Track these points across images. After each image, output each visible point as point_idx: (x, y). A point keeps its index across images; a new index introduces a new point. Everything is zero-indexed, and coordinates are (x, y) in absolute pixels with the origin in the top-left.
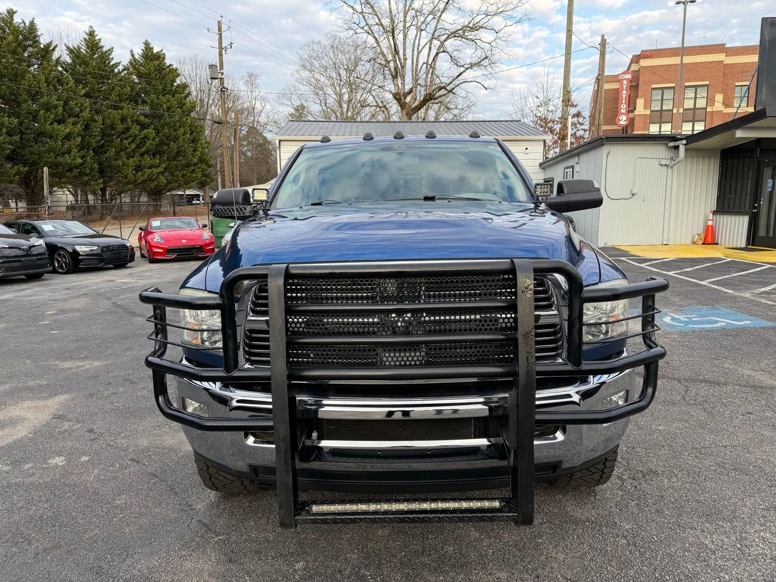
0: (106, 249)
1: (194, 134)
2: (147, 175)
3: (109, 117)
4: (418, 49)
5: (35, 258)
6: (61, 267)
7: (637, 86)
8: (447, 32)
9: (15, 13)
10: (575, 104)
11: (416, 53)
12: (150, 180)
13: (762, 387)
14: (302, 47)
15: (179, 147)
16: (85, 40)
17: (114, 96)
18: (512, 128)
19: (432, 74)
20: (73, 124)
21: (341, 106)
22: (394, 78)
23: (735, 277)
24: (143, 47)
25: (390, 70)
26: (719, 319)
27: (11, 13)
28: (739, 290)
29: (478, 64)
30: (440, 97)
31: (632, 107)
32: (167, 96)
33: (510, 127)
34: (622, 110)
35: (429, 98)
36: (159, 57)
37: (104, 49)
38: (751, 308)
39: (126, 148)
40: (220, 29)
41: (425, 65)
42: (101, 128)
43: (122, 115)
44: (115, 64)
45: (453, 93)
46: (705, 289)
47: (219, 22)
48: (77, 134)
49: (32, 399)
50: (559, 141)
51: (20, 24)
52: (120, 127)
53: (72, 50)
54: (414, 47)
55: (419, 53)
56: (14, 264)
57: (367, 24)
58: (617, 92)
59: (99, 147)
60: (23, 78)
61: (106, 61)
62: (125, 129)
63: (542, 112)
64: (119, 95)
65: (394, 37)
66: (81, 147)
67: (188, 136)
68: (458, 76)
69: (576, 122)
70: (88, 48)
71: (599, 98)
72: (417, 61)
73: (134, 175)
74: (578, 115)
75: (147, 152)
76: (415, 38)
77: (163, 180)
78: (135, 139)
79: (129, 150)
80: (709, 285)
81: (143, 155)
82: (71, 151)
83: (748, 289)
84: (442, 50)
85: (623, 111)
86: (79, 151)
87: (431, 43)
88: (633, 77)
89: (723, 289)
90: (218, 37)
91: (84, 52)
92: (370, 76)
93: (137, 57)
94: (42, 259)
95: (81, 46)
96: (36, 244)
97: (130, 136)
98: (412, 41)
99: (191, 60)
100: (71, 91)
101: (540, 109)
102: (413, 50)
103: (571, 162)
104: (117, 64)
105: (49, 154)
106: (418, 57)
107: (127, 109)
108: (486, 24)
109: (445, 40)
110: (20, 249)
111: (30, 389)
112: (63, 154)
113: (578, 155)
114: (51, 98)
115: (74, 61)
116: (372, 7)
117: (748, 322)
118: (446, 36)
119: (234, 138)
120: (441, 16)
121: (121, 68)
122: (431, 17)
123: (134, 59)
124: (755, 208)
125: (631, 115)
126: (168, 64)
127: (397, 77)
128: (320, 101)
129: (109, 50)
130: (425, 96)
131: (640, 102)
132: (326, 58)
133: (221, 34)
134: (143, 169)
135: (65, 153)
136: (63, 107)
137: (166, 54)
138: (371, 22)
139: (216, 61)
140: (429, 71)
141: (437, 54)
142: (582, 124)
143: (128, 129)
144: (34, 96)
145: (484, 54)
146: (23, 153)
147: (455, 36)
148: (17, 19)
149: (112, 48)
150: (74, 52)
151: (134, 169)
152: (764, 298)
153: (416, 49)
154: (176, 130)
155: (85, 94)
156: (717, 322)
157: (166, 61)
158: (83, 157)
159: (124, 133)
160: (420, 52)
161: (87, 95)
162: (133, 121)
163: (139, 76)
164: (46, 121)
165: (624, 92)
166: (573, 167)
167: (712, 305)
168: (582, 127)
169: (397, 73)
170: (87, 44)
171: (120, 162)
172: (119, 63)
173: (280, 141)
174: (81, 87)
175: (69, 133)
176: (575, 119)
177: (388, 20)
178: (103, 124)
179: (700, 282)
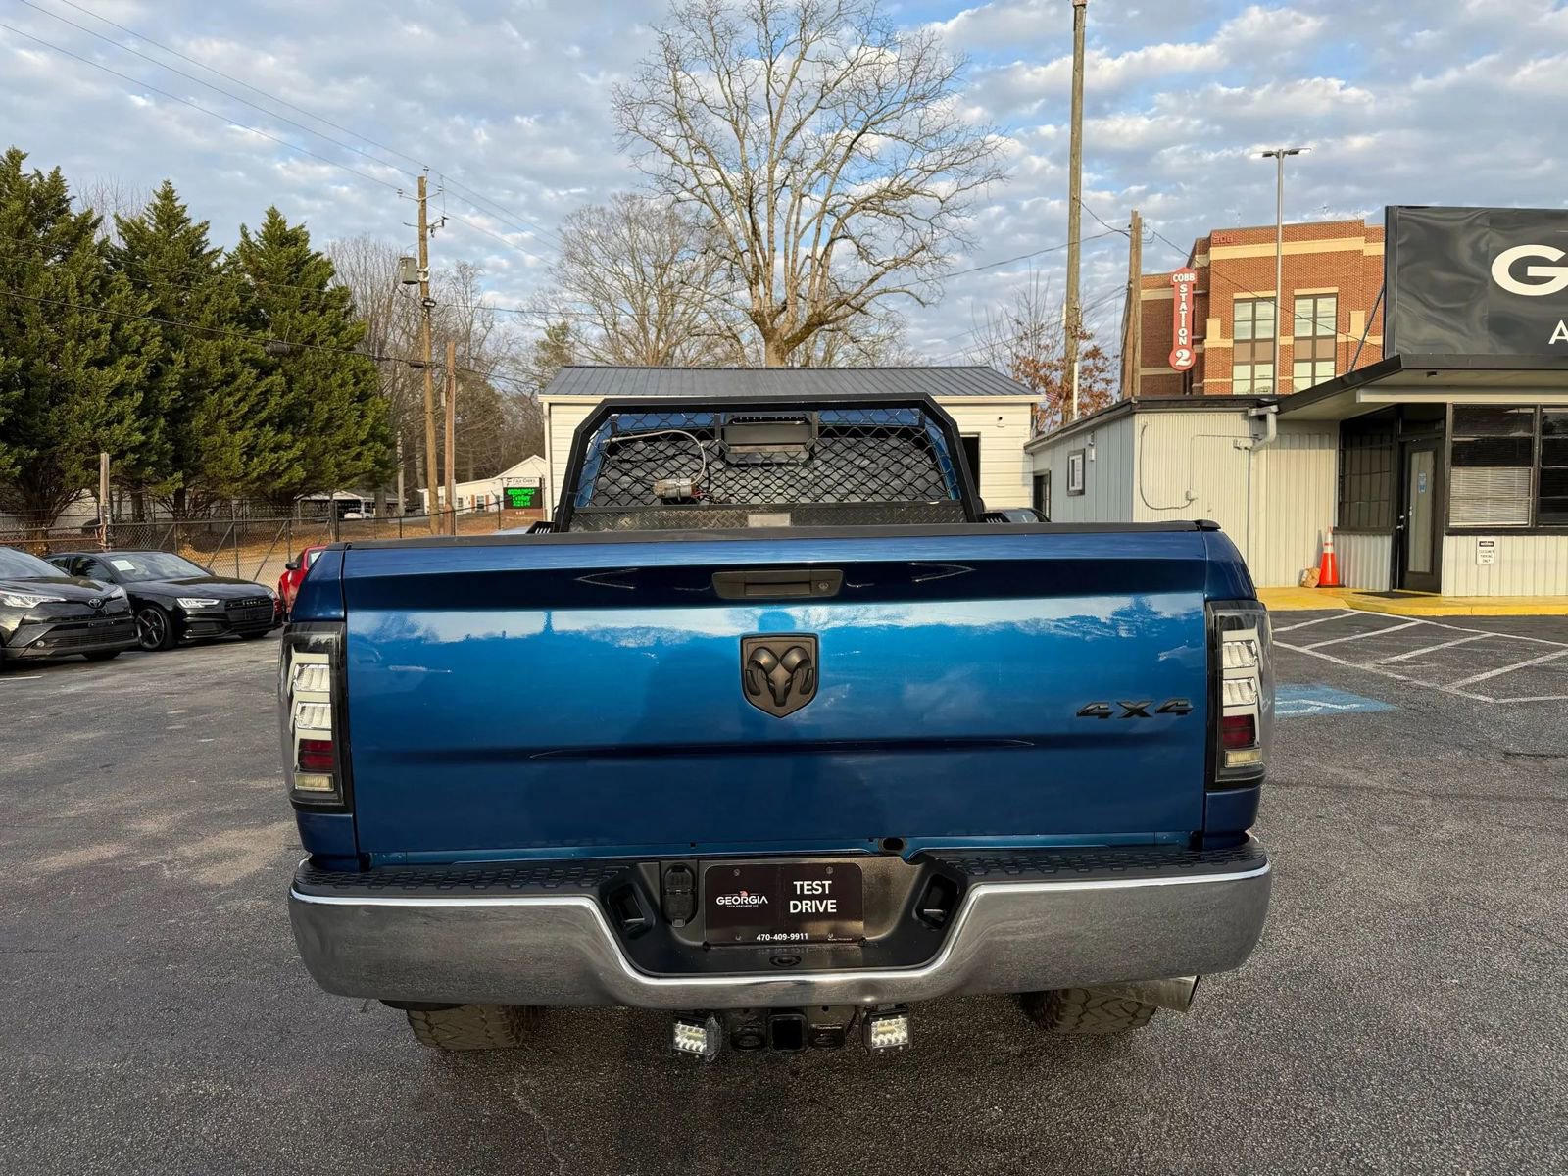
0: (233, 603)
1: (362, 384)
2: (269, 464)
3: (198, 354)
4: (796, 230)
5: (111, 621)
6: (150, 639)
7: (1206, 296)
8: (850, 200)
9: (23, 157)
10: (1088, 333)
11: (791, 238)
12: (275, 474)
13: (1348, 788)
14: (568, 219)
15: (331, 410)
16: (156, 207)
17: (208, 315)
18: (973, 380)
19: (823, 277)
20: (129, 367)
21: (643, 328)
22: (751, 283)
23: (1357, 640)
24: (265, 219)
25: (744, 269)
26: (1312, 702)
27: (15, 157)
28: (1357, 660)
29: (907, 261)
30: (837, 319)
31: (1199, 333)
32: (310, 312)
33: (968, 378)
34: (1181, 339)
35: (816, 323)
36: (296, 239)
37: (193, 224)
38: (1365, 685)
39: (230, 412)
40: (422, 192)
41: (809, 260)
42: (182, 375)
43: (224, 350)
44: (211, 253)
45: (862, 311)
46: (1302, 658)
47: (421, 179)
48: (136, 386)
49: (240, 828)
50: (1061, 403)
51: (32, 178)
52: (219, 373)
53: (128, 226)
54: (787, 227)
55: (798, 238)
56: (75, 632)
57: (700, 184)
58: (1168, 307)
59: (175, 409)
60: (35, 280)
61: (194, 247)
62: (229, 375)
63: (1027, 349)
64: (218, 311)
65: (751, 209)
66: (143, 411)
67: (350, 388)
68: (872, 281)
69: (1092, 367)
70: (161, 222)
71: (1131, 324)
72: (795, 253)
73: (245, 464)
74: (1094, 353)
75: (269, 420)
76: (791, 210)
77: (299, 473)
78: (247, 395)
79: (234, 417)
80: (1312, 653)
81: (262, 424)
82: (124, 418)
83: (1373, 657)
84: (840, 233)
85: (1183, 341)
86: (138, 419)
87: (820, 221)
88: (1199, 279)
89: (1333, 659)
90: (418, 206)
91: (152, 229)
92: (702, 274)
93: (253, 238)
94: (122, 622)
95: (146, 218)
96: (113, 595)
97: (238, 390)
98: (785, 216)
99: (356, 242)
100: (126, 303)
101: (1025, 343)
102: (787, 233)
103: (1081, 443)
104: (214, 253)
105: (82, 424)
106: (796, 246)
107: (233, 337)
108: (922, 186)
109: (847, 215)
110: (86, 603)
111: (228, 816)
112: (109, 424)
113: (1092, 430)
114: (87, 317)
115: (131, 247)
116: (709, 153)
117: (1355, 705)
118: (848, 206)
119: (447, 394)
120: (838, 171)
121: (222, 259)
122: (819, 172)
123: (249, 243)
124: (1401, 522)
125: (1197, 349)
126: (313, 252)
127: (757, 283)
128: (604, 320)
129: (200, 227)
130: (811, 318)
131: (1213, 325)
132: (615, 239)
133: (424, 201)
134: (261, 451)
135: (112, 423)
136: (112, 334)
137: (310, 233)
138: (705, 179)
139: (413, 251)
140: (817, 271)
141: (832, 241)
142: (1103, 370)
143: (234, 377)
144: (55, 313)
145: (918, 242)
146: (29, 422)
147: (864, 208)
148: (26, 169)
149: (207, 223)
150: (132, 231)
151: (245, 453)
152: (1393, 671)
153: (792, 231)
154: (327, 377)
155: (153, 309)
156: (1308, 706)
157: (308, 246)
158: (145, 431)
159: (228, 384)
160: (800, 237)
161: (155, 312)
162: (244, 361)
163: (258, 274)
164: (76, 361)
165: (1183, 306)
166: (1084, 453)
167: (1308, 682)
168: (1103, 376)
169: (757, 275)
170: (158, 216)
171: (217, 439)
172: (220, 251)
173: (550, 404)
174: (146, 296)
175: (122, 385)
176: (1089, 362)
177: (740, 177)
178: (186, 367)
179: (1298, 649)
